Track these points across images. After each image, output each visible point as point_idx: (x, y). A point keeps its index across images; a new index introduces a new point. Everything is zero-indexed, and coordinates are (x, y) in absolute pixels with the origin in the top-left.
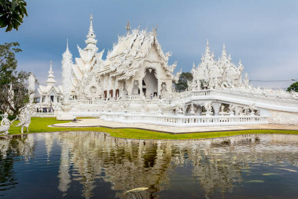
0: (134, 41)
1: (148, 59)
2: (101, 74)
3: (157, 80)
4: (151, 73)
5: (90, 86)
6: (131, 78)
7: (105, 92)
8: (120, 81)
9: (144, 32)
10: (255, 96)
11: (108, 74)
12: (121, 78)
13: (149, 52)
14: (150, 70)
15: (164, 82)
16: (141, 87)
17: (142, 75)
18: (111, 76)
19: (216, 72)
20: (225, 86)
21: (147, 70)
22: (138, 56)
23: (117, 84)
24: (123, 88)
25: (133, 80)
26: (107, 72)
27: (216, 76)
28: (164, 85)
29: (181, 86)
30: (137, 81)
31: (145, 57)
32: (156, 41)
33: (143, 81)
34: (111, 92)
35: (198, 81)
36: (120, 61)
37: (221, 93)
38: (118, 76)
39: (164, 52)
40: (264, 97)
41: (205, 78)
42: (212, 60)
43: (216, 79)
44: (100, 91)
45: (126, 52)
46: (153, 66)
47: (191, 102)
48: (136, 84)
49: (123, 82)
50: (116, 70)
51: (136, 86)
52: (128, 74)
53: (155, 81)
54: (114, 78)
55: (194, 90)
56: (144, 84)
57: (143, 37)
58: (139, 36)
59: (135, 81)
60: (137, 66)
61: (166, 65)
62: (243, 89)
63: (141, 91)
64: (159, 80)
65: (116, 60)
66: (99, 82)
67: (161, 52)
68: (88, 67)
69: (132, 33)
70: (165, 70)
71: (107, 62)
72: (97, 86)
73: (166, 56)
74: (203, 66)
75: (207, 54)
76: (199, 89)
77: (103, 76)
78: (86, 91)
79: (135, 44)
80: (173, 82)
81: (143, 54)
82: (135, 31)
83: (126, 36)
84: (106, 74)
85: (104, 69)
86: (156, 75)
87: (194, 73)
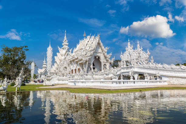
2: (70, 60)
4: (97, 59)
5: (63, 67)
6: (86, 61)
7: (72, 70)
8: (80, 64)
9: (93, 37)
10: (158, 69)
11: (73, 61)
12: (81, 62)
13: (96, 47)
14: (97, 57)
16: (92, 66)
17: (93, 60)
18: (75, 61)
19: (135, 55)
20: (140, 64)
21: (95, 57)
22: (90, 50)
24: (82, 67)
25: (87, 63)
26: (73, 59)
27: (135, 58)
28: (105, 66)
29: (115, 65)
31: (94, 50)
32: (100, 41)
33: (93, 63)
34: (75, 70)
35: (125, 62)
36: (80, 53)
37: (138, 68)
38: (79, 61)
39: (105, 47)
40: (164, 69)
42: (132, 49)
43: (135, 60)
44: (69, 70)
45: (83, 48)
46: (99, 55)
47: (120, 74)
48: (89, 65)
49: (82, 65)
50: (78, 58)
51: (89, 66)
52: (84, 59)
53: (100, 63)
54: (77, 62)
55: (122, 67)
56: (94, 65)
57: (92, 40)
58: (90, 39)
59: (88, 63)
60: (90, 55)
61: (106, 54)
62: (151, 65)
63: (92, 69)
64: (102, 63)
65: (78, 53)
66: (69, 65)
67: (103, 47)
68: (63, 57)
69: (86, 38)
70: (105, 57)
71: (74, 54)
72: (67, 67)
73: (106, 49)
74: (127, 53)
75: (129, 46)
76: (125, 66)
77: (71, 61)
78: (61, 69)
79: (89, 43)
80: (110, 63)
81: (93, 48)
82: (88, 36)
83: (83, 40)
84: (72, 60)
85: (71, 58)
86: (100, 60)
87: (122, 57)
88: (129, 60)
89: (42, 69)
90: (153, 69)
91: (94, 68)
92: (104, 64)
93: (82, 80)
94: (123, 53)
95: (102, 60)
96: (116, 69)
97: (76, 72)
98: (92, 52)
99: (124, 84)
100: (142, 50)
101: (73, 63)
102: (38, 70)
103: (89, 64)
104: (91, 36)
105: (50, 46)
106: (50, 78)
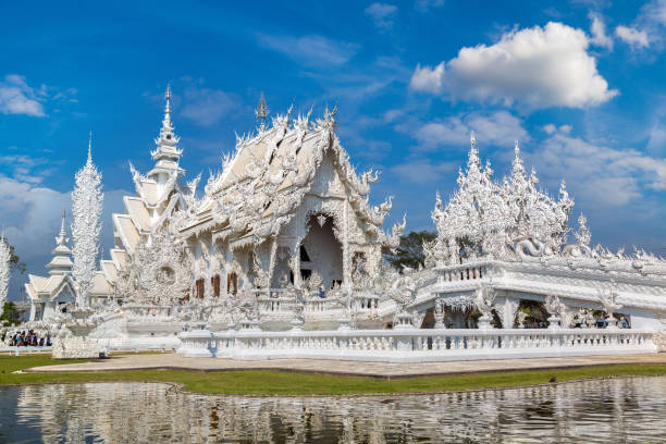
0: (278, 145)
1: (316, 191)
2: (190, 233)
3: (341, 245)
4: (322, 231)
5: (154, 265)
6: (269, 239)
7: (200, 283)
8: (238, 251)
9: (302, 121)
10: (613, 276)
11: (207, 235)
12: (242, 243)
13: (318, 171)
14: (322, 220)
15: (359, 250)
16: (295, 264)
17: (301, 232)
18: (214, 237)
19: (500, 211)
20: (526, 251)
21: (313, 219)
22: (287, 183)
24: (246, 269)
25: (275, 246)
26: (206, 227)
27: (501, 223)
28: (359, 260)
29: (408, 256)
30: (286, 250)
32: (336, 143)
33: (302, 249)
34: (216, 280)
35: (452, 242)
36: (239, 197)
37: (516, 270)
38: (233, 236)
39: (359, 172)
40: (639, 275)
41: (469, 233)
42: (488, 183)
43: (502, 233)
44: (182, 280)
45: (256, 172)
46: (330, 206)
47: (434, 300)
48: (283, 256)
49: (246, 255)
50: (227, 222)
51: (282, 264)
52: (260, 229)
53: (338, 245)
54: (223, 245)
55: (441, 265)
56: (304, 257)
57: (300, 134)
58: (290, 133)
59: (279, 248)
60: (285, 207)
61: (363, 204)
62: (577, 256)
63: (297, 277)
64: (345, 247)
65: (230, 196)
66: (183, 255)
67: (350, 172)
68: (156, 219)
69: (271, 126)
70: (362, 220)
71: (208, 202)
72: (176, 266)
73: (362, 182)
74: (462, 200)
75: (474, 167)
76: (454, 263)
77: (193, 240)
78: (144, 278)
79: (281, 151)
80: (385, 250)
81: (302, 175)
82: (279, 119)
83: (256, 134)
84: (201, 234)
85: (197, 222)
86: (336, 232)
87: (442, 219)
88: (472, 233)
89: (48, 276)
90: (587, 277)
91: (306, 274)
92: (357, 254)
93: (245, 332)
94: (446, 200)
95: (347, 231)
96: (410, 278)
97: (217, 293)
98: (297, 196)
99: (448, 347)
100: (537, 186)
101: (204, 246)
102: (28, 281)
103: (284, 252)
104: (294, 116)
105: (89, 161)
106: (89, 321)
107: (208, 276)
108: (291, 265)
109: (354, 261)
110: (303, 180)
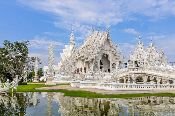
0: (96, 38)
1: (104, 49)
2: (76, 58)
3: (110, 61)
5: (68, 65)
6: (93, 60)
7: (78, 69)
9: (101, 32)
11: (80, 58)
12: (87, 60)
13: (105, 44)
14: (105, 56)
16: (99, 66)
17: (100, 58)
18: (81, 59)
19: (145, 55)
21: (103, 55)
22: (97, 47)
23: (85, 64)
24: (88, 66)
26: (79, 57)
27: (145, 58)
30: (97, 62)
31: (101, 47)
32: (109, 37)
35: (134, 62)
37: (148, 69)
38: (85, 59)
41: (137, 60)
42: (143, 48)
43: (145, 60)
46: (107, 52)
47: (128, 75)
48: (96, 64)
49: (87, 63)
50: (84, 56)
51: (96, 66)
52: (91, 58)
54: (83, 60)
55: (130, 67)
56: (101, 63)
57: (101, 35)
58: (99, 35)
59: (95, 62)
60: (96, 52)
61: (115, 52)
63: (99, 68)
68: (70, 54)
70: (115, 55)
72: (72, 66)
74: (136, 52)
75: (139, 44)
76: (134, 66)
82: (96, 31)
86: (109, 58)
87: (131, 56)
88: (138, 60)
91: (101, 68)
92: (113, 63)
95: (111, 58)
98: (99, 50)
101: (79, 61)
107: (80, 68)
108: (98, 66)
109: (113, 65)
110: (101, 46)
